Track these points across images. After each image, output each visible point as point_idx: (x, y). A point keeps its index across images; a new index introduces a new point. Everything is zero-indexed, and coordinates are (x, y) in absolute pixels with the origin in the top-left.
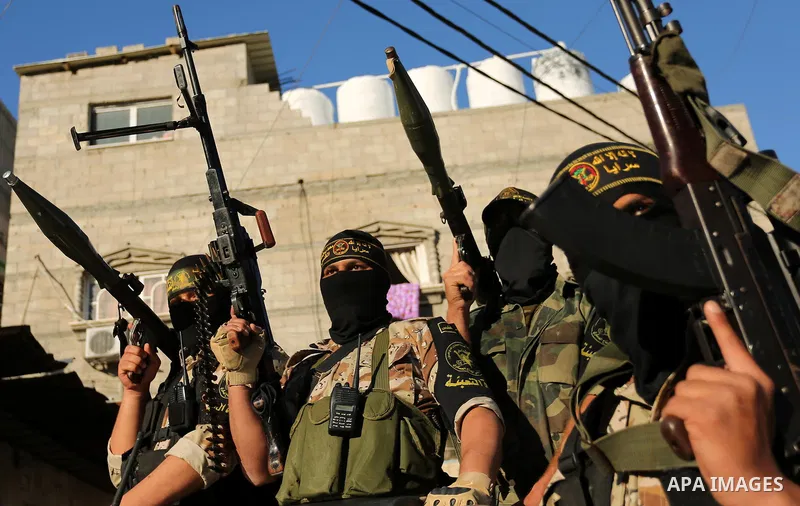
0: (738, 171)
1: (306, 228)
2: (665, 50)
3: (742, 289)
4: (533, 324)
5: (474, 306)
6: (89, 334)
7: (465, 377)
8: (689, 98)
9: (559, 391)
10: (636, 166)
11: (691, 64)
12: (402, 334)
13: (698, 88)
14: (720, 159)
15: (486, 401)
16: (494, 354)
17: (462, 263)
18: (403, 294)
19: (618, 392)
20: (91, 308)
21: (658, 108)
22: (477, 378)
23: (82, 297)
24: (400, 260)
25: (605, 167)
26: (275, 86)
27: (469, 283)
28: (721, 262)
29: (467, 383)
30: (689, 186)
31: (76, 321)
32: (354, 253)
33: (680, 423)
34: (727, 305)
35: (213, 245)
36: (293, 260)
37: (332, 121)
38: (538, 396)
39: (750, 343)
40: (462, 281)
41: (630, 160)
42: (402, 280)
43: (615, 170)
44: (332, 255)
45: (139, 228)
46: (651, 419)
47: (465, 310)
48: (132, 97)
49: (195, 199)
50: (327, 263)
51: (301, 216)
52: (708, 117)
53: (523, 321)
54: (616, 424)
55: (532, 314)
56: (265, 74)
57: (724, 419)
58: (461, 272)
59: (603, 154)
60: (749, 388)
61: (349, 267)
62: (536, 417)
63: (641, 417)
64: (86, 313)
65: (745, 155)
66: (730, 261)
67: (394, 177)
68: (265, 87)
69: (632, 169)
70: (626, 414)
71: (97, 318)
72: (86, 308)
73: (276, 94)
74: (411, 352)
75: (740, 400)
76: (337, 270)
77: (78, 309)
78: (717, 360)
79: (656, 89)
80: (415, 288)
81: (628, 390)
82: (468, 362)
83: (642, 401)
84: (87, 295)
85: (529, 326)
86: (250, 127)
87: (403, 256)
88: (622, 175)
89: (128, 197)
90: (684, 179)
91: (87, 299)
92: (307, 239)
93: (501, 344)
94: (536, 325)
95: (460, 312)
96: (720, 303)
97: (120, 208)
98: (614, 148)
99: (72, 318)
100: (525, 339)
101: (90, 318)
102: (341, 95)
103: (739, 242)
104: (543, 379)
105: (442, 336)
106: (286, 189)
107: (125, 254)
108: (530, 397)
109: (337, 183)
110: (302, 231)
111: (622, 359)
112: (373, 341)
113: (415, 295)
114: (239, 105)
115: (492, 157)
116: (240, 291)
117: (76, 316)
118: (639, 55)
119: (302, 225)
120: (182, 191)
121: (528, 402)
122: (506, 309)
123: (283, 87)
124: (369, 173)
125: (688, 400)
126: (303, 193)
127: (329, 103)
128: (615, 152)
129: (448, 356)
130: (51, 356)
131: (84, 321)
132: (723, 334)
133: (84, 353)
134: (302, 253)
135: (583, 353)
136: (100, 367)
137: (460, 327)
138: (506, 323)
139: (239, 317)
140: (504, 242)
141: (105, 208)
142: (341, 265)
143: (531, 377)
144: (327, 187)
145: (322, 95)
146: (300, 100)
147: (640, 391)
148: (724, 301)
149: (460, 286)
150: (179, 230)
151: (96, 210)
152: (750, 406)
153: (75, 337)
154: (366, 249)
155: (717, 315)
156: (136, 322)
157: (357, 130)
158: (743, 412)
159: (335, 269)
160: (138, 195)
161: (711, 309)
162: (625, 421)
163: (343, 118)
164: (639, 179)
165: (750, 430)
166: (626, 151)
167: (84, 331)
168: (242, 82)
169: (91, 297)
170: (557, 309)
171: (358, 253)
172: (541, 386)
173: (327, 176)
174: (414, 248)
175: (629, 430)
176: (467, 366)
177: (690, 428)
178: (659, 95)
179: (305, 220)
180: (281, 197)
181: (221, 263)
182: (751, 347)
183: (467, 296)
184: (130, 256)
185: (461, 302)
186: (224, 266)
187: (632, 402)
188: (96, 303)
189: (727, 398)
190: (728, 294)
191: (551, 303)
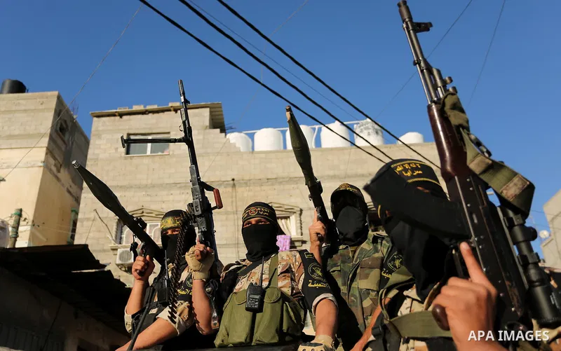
0: (485, 171)
1: (234, 204)
2: (449, 101)
3: (482, 237)
4: (356, 257)
5: (324, 245)
6: (120, 251)
7: (319, 282)
8: (461, 129)
9: (369, 294)
10: (420, 172)
11: (462, 111)
12: (285, 258)
13: (465, 124)
14: (475, 163)
15: (330, 296)
16: (334, 271)
17: (319, 222)
18: (282, 240)
19: (405, 293)
20: (121, 238)
21: (441, 134)
22: (325, 283)
23: (117, 232)
24: (281, 223)
25: (404, 172)
26: (223, 130)
27: (323, 233)
28: (471, 221)
29: (320, 285)
30: (456, 178)
31: (113, 244)
32: (260, 214)
33: (443, 309)
34: (472, 245)
35: (190, 205)
36: (227, 219)
37: (251, 150)
38: (358, 295)
39: (485, 267)
40: (319, 232)
41: (417, 169)
42: (282, 233)
43: (409, 174)
44: (248, 215)
45: (148, 199)
46: (424, 309)
47: (320, 247)
48: (150, 132)
49: (178, 185)
50: (246, 220)
51: (232, 197)
52: (471, 140)
53: (351, 255)
54: (404, 310)
55: (355, 252)
56: (218, 124)
57: (468, 308)
58: (319, 227)
59: (402, 165)
60: (483, 292)
61: (258, 222)
62: (356, 306)
63: (418, 307)
64: (118, 240)
65: (490, 162)
66: (476, 221)
67: (281, 180)
68: (218, 130)
69: (418, 174)
70: (410, 305)
71: (124, 244)
72: (118, 237)
73: (224, 134)
74: (290, 267)
75: (478, 299)
76: (251, 223)
77: (114, 238)
78: (466, 275)
79: (441, 123)
80: (289, 238)
81: (412, 292)
82: (320, 274)
83: (419, 299)
84: (120, 232)
85: (353, 257)
86: (209, 150)
87: (283, 221)
88: (413, 177)
89: (144, 182)
90: (453, 174)
91: (119, 234)
92: (235, 209)
93: (338, 266)
94: (357, 258)
95: (317, 247)
96: (469, 243)
97: (139, 187)
98: (408, 162)
99: (111, 243)
100: (351, 264)
101: (120, 243)
102: (256, 137)
103: (482, 211)
104: (361, 287)
105: (306, 259)
106: (225, 183)
107: (140, 211)
108: (353, 295)
109: (251, 182)
110: (232, 205)
111: (409, 276)
112: (270, 260)
113: (288, 241)
114: (204, 138)
115: (331, 173)
116: (203, 230)
117: (113, 242)
118: (433, 104)
119: (232, 202)
120: (171, 181)
121: (353, 298)
122: (341, 247)
123: (227, 131)
124: (269, 177)
125: (448, 297)
126: (234, 185)
127: (250, 140)
128: (409, 164)
129: (310, 270)
130: (98, 261)
131: (117, 245)
132: (470, 261)
133: (115, 261)
134: (231, 216)
135: (383, 274)
136: (124, 269)
137: (317, 256)
138: (341, 255)
139: (201, 243)
140: (341, 212)
141: (132, 187)
142: (253, 221)
143: (354, 285)
144: (247, 183)
145: (247, 136)
146: (234, 138)
147: (418, 293)
148: (471, 243)
149: (318, 234)
150: (169, 201)
151: (127, 188)
152: (483, 304)
153: (112, 252)
154: (267, 212)
155: (468, 251)
156: (143, 244)
157: (263, 155)
158: (479, 306)
159: (250, 223)
160: (150, 181)
161: (464, 247)
162: (409, 309)
163: (257, 149)
164: (422, 179)
165: (483, 317)
166: (415, 163)
167: (117, 250)
168: (207, 127)
169: (122, 232)
170: (369, 249)
171: (262, 215)
172: (360, 291)
173: (247, 178)
174: (289, 217)
175: (412, 315)
176: (319, 276)
177: (449, 312)
178: (442, 126)
179: (234, 199)
180: (223, 187)
181: (194, 215)
182: (484, 269)
183: (321, 239)
184: (143, 212)
185: (318, 242)
186: (195, 216)
187: (413, 299)
188: (124, 236)
189: (471, 298)
190: (474, 239)
191: (365, 245)
